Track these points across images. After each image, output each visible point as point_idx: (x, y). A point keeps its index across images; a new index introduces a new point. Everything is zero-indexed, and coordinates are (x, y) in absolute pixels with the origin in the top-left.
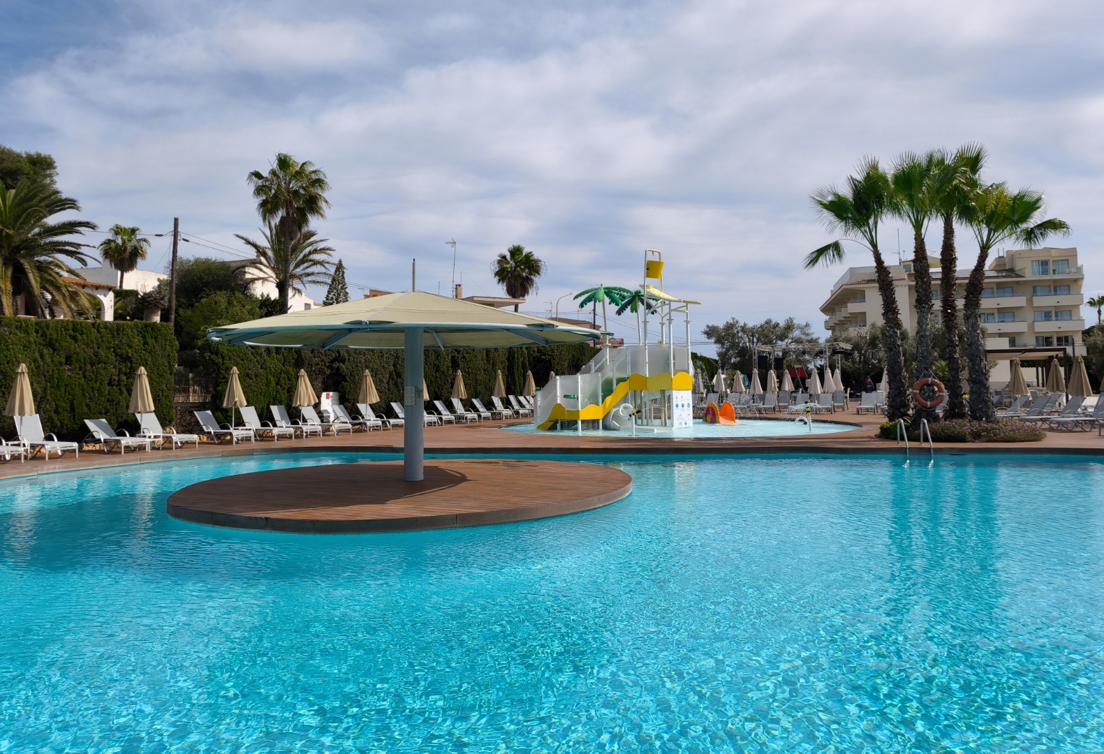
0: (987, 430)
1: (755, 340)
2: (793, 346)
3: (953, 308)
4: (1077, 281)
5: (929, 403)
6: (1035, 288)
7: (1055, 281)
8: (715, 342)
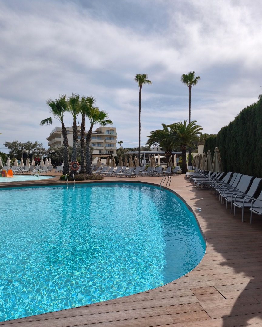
0: (90, 177)
1: (24, 148)
2: (36, 150)
3: (83, 141)
4: (116, 136)
5: (75, 169)
6: (106, 137)
7: (111, 136)
8: (9, 148)
